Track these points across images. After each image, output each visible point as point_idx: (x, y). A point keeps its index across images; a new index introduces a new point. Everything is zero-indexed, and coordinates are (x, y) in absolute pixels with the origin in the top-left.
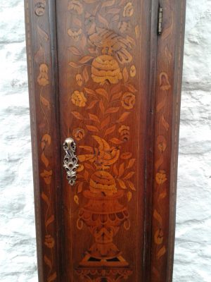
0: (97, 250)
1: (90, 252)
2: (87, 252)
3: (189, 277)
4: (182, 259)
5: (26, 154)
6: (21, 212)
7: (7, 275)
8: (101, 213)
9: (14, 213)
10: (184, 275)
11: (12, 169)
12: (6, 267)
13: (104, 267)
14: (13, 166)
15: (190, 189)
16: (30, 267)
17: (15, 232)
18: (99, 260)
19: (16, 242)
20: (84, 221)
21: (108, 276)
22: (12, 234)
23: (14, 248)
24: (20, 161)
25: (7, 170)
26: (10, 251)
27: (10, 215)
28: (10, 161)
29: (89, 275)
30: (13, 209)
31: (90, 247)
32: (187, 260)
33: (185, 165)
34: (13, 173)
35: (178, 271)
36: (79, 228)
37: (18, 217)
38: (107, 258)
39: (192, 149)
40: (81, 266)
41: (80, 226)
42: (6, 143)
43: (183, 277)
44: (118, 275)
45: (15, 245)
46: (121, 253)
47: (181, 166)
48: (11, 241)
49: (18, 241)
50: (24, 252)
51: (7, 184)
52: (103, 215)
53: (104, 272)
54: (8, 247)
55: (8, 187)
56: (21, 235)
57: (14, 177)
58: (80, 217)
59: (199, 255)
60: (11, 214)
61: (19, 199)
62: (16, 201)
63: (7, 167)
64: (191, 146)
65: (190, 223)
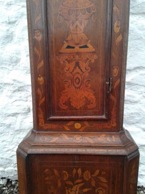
0: (72, 39)
1: (67, 41)
2: (65, 42)
3: (137, 113)
4: (132, 99)
5: (20, 17)
6: (18, 65)
7: (9, 116)
8: (75, 9)
9: (13, 66)
10: (133, 112)
11: (11, 30)
12: (9, 109)
13: (78, 53)
14: (12, 27)
15: (138, 41)
16: (25, 108)
17: (14, 80)
18: (74, 48)
19: (15, 89)
20: (62, 16)
21: (80, 60)
22: (12, 82)
23: (14, 94)
24: (17, 23)
25: (8, 30)
26: (11, 97)
27: (10, 68)
28: (10, 23)
29: (66, 60)
30: (12, 62)
31: (67, 37)
32: (136, 99)
33: (135, 21)
34: (12, 33)
35: (129, 109)
36: (59, 22)
37: (16, 69)
38: (80, 46)
39: (140, 9)
40: (61, 53)
41: (60, 21)
42: (7, 9)
43: (132, 113)
44: (88, 59)
45: (15, 91)
46: (89, 41)
47: (132, 23)
48: (11, 88)
49: (17, 88)
50: (21, 97)
51: (8, 42)
52: (77, 10)
53: (77, 57)
54: (10, 93)
55: (9, 44)
56: (18, 82)
57: (12, 36)
58: (60, 13)
59: (144, 96)
60: (11, 66)
61: (17, 54)
62: (15, 55)
63: (7, 28)
64: (139, 6)
65: (137, 70)
